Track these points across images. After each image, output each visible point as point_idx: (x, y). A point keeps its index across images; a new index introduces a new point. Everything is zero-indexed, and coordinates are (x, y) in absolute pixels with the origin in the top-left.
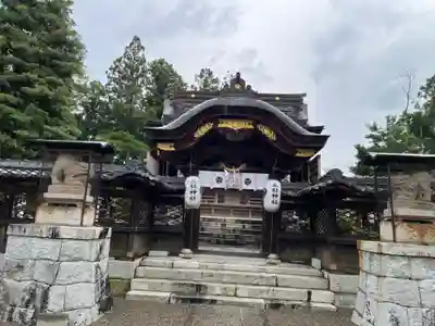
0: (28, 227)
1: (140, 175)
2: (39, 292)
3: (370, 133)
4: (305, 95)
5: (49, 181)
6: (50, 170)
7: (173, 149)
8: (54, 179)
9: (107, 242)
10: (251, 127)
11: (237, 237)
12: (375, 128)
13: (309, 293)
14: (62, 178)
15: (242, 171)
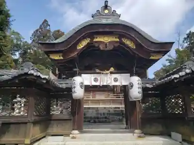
7: (62, 58)
10: (118, 40)
11: (106, 118)
15: (111, 73)
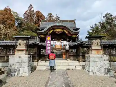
0: (14, 56)
1: (37, 43)
2: (18, 70)
3: (91, 28)
4: (75, 20)
5: (17, 46)
6: (17, 43)
7: (44, 36)
8: (18, 45)
9: (31, 58)
10: (62, 30)
12: (92, 27)
13: (76, 66)
14: (20, 45)
